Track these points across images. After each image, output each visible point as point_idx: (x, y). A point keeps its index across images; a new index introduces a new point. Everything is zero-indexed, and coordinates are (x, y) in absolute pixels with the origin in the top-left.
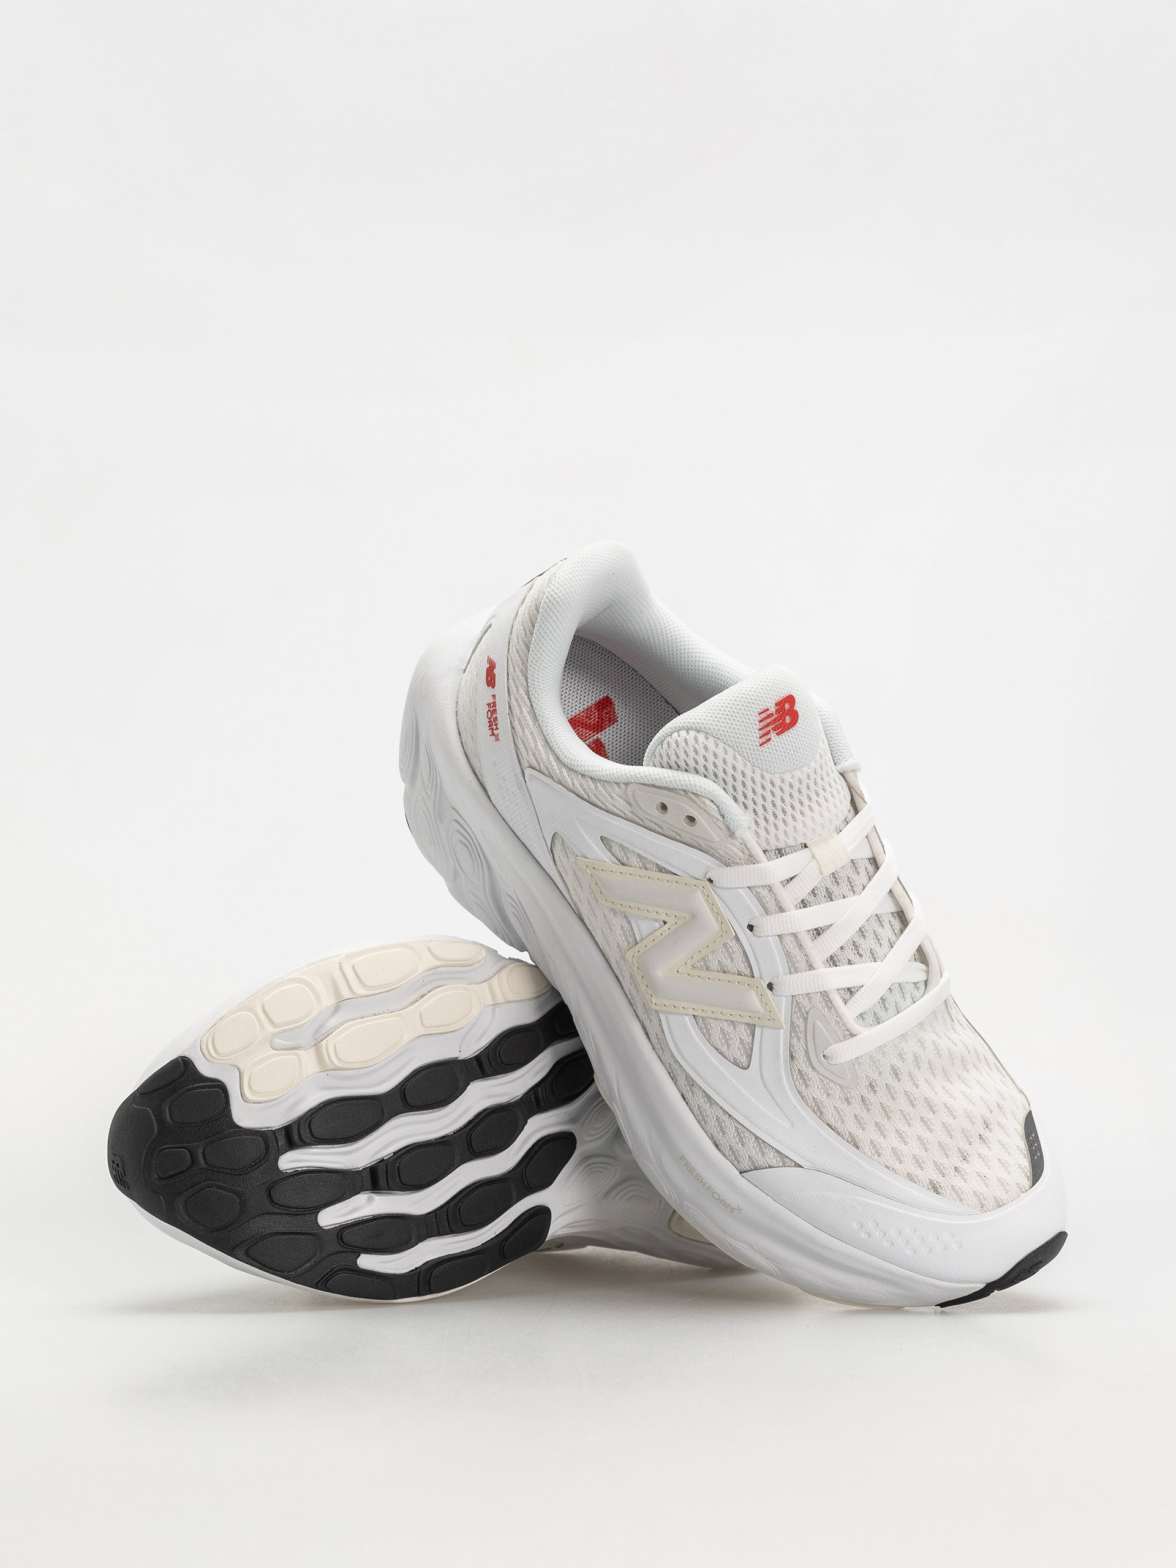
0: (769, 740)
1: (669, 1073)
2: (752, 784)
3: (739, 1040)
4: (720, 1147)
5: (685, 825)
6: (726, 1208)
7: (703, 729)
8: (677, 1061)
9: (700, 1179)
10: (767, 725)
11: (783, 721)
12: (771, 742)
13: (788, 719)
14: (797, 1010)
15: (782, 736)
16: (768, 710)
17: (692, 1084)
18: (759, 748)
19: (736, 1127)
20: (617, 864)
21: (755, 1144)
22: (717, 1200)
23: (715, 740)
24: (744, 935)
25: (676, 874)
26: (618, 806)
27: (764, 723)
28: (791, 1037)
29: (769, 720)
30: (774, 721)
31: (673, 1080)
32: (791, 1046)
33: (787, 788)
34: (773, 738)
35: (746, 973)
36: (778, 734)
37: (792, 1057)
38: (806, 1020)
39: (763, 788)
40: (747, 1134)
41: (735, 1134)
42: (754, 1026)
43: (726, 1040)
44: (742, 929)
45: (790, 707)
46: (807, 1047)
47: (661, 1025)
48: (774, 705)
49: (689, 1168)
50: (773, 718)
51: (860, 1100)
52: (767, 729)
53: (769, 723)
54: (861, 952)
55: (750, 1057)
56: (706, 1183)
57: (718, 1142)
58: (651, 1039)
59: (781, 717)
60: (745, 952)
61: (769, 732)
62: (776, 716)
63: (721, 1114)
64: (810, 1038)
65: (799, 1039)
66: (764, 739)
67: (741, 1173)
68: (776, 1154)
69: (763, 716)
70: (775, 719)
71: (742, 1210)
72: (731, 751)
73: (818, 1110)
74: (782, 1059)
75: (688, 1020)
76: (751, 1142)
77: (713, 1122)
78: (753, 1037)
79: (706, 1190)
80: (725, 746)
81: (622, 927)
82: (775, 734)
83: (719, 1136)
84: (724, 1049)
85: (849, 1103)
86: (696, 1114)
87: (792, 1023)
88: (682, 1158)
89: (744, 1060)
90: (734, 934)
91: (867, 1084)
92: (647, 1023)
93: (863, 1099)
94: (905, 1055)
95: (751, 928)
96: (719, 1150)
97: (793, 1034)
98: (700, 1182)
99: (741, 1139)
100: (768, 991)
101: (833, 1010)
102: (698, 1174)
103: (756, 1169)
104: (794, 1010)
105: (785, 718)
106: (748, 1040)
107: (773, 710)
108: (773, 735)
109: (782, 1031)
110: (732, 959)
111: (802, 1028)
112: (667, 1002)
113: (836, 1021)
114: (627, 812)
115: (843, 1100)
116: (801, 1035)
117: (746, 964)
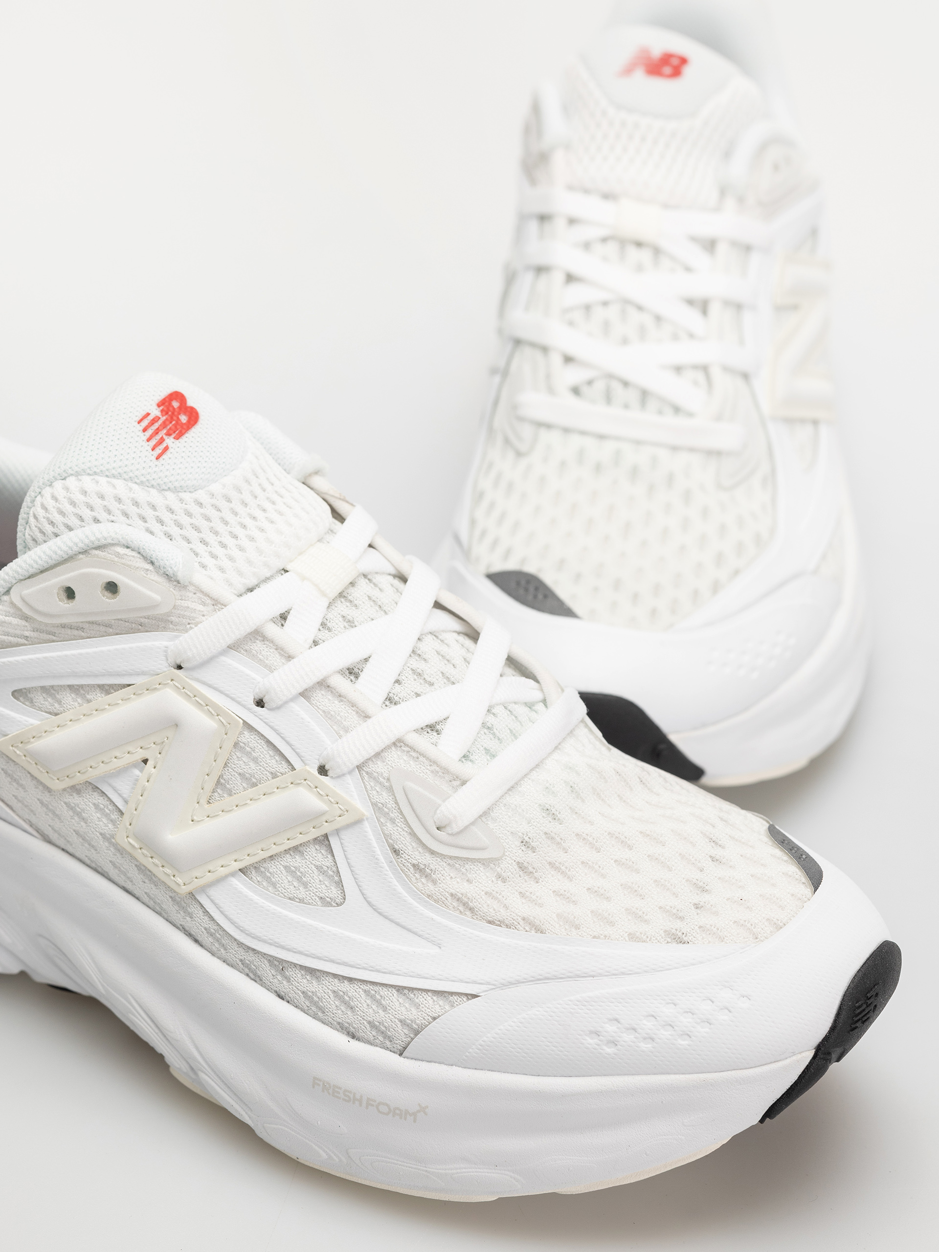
0: (166, 448)
1: (248, 975)
2: (171, 515)
3: (316, 871)
4: (357, 1034)
5: (107, 601)
6: (405, 1119)
7: (70, 472)
8: (249, 949)
9: (352, 1096)
10: (157, 432)
11: (177, 422)
12: (170, 450)
13: (184, 418)
14: (372, 784)
15: (184, 439)
16: (148, 414)
17: (281, 966)
18: (157, 463)
19: (365, 991)
20: (47, 718)
21: (401, 1000)
22: (387, 1114)
23: (92, 477)
24: (255, 717)
25: (129, 685)
26: (11, 631)
27: (150, 432)
28: (382, 825)
29: (156, 425)
30: (164, 425)
31: (256, 981)
32: (387, 837)
33: (223, 504)
34: (171, 445)
35: (282, 770)
36: (177, 438)
37: (396, 852)
38: (390, 790)
39: (189, 514)
40: (384, 992)
41: (368, 1001)
42: (326, 836)
43: (299, 879)
44: (249, 709)
45: (181, 404)
46: (410, 827)
47: (206, 912)
48: (156, 407)
49: (331, 1091)
50: (160, 422)
51: (518, 870)
52: (158, 437)
53: (158, 429)
54: (428, 679)
55: (340, 884)
56: (361, 1097)
57: (352, 1029)
58: (204, 943)
59: (172, 418)
60: (269, 743)
61: (162, 440)
62: (164, 418)
63: (336, 984)
64: (407, 811)
65: (393, 821)
66: (158, 451)
67: (401, 1055)
68: (435, 998)
69: (145, 423)
70: (164, 422)
71: (427, 1107)
72: (119, 483)
73: (466, 906)
74: (383, 861)
75: (238, 883)
76: (393, 999)
77: (332, 1003)
78: (333, 856)
79: (367, 1108)
80: (109, 479)
81: (96, 806)
82: (173, 440)
83: (349, 1017)
84: (302, 893)
85: (504, 881)
86: (306, 1008)
87: (374, 805)
88: (316, 1081)
89: (334, 892)
90: (242, 721)
91: (518, 843)
92: (188, 923)
93: (521, 866)
94: (554, 787)
95: (260, 703)
96: (358, 1039)
97: (382, 820)
98: (354, 1103)
99: (379, 1003)
100: (323, 778)
101: (421, 758)
102: (345, 1091)
103: (417, 1033)
104: (368, 787)
105: (178, 418)
106: (328, 862)
107: (156, 412)
108: (169, 441)
109: (367, 826)
110: (255, 760)
111: (391, 804)
112: (197, 873)
113: (432, 772)
114: (27, 634)
115: (493, 879)
116: (394, 814)
117: (277, 758)
